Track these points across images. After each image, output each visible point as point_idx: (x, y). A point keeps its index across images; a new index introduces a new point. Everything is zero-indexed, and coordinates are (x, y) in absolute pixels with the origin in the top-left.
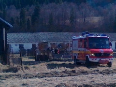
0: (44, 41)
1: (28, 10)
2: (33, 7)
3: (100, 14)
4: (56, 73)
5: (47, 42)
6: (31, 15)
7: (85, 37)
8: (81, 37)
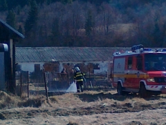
0: (53, 60)
1: (18, 13)
2: (27, 8)
3: (131, 19)
5: (58, 62)
6: (24, 20)
7: (139, 53)
8: (130, 53)
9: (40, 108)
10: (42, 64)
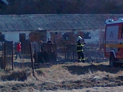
0: (40, 29)
4: (94, 81)
9: (26, 82)
10: (27, 33)
